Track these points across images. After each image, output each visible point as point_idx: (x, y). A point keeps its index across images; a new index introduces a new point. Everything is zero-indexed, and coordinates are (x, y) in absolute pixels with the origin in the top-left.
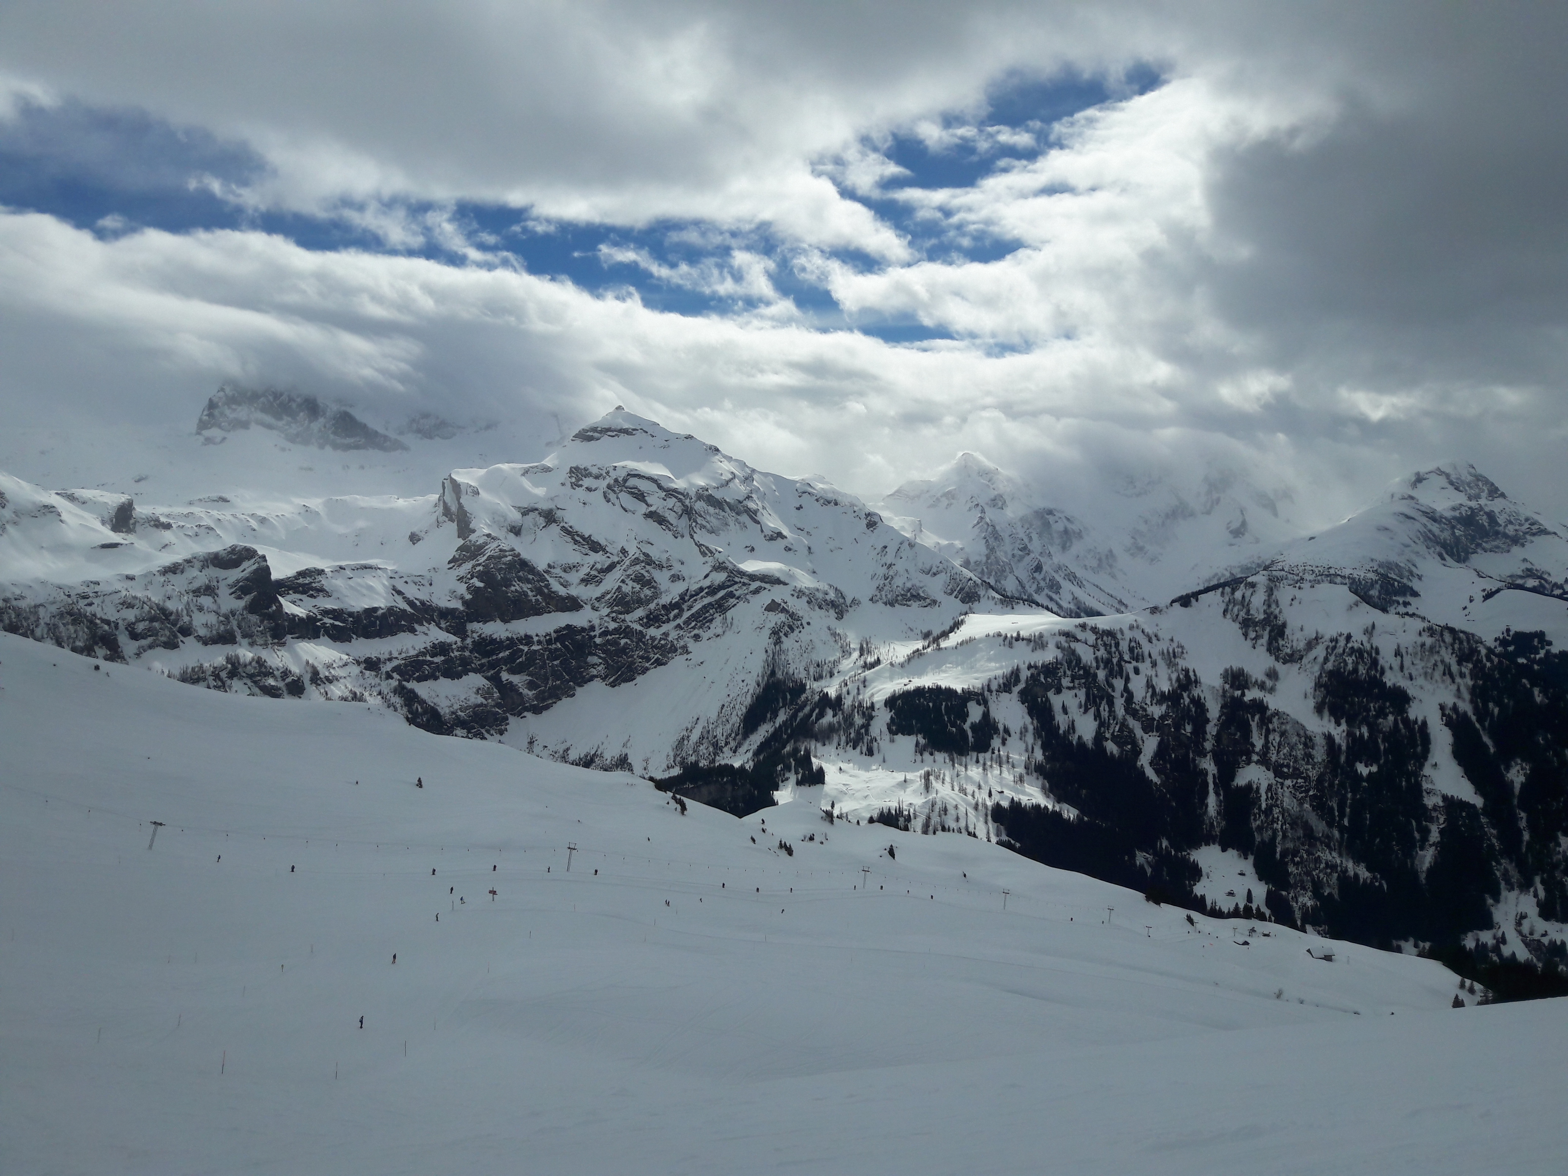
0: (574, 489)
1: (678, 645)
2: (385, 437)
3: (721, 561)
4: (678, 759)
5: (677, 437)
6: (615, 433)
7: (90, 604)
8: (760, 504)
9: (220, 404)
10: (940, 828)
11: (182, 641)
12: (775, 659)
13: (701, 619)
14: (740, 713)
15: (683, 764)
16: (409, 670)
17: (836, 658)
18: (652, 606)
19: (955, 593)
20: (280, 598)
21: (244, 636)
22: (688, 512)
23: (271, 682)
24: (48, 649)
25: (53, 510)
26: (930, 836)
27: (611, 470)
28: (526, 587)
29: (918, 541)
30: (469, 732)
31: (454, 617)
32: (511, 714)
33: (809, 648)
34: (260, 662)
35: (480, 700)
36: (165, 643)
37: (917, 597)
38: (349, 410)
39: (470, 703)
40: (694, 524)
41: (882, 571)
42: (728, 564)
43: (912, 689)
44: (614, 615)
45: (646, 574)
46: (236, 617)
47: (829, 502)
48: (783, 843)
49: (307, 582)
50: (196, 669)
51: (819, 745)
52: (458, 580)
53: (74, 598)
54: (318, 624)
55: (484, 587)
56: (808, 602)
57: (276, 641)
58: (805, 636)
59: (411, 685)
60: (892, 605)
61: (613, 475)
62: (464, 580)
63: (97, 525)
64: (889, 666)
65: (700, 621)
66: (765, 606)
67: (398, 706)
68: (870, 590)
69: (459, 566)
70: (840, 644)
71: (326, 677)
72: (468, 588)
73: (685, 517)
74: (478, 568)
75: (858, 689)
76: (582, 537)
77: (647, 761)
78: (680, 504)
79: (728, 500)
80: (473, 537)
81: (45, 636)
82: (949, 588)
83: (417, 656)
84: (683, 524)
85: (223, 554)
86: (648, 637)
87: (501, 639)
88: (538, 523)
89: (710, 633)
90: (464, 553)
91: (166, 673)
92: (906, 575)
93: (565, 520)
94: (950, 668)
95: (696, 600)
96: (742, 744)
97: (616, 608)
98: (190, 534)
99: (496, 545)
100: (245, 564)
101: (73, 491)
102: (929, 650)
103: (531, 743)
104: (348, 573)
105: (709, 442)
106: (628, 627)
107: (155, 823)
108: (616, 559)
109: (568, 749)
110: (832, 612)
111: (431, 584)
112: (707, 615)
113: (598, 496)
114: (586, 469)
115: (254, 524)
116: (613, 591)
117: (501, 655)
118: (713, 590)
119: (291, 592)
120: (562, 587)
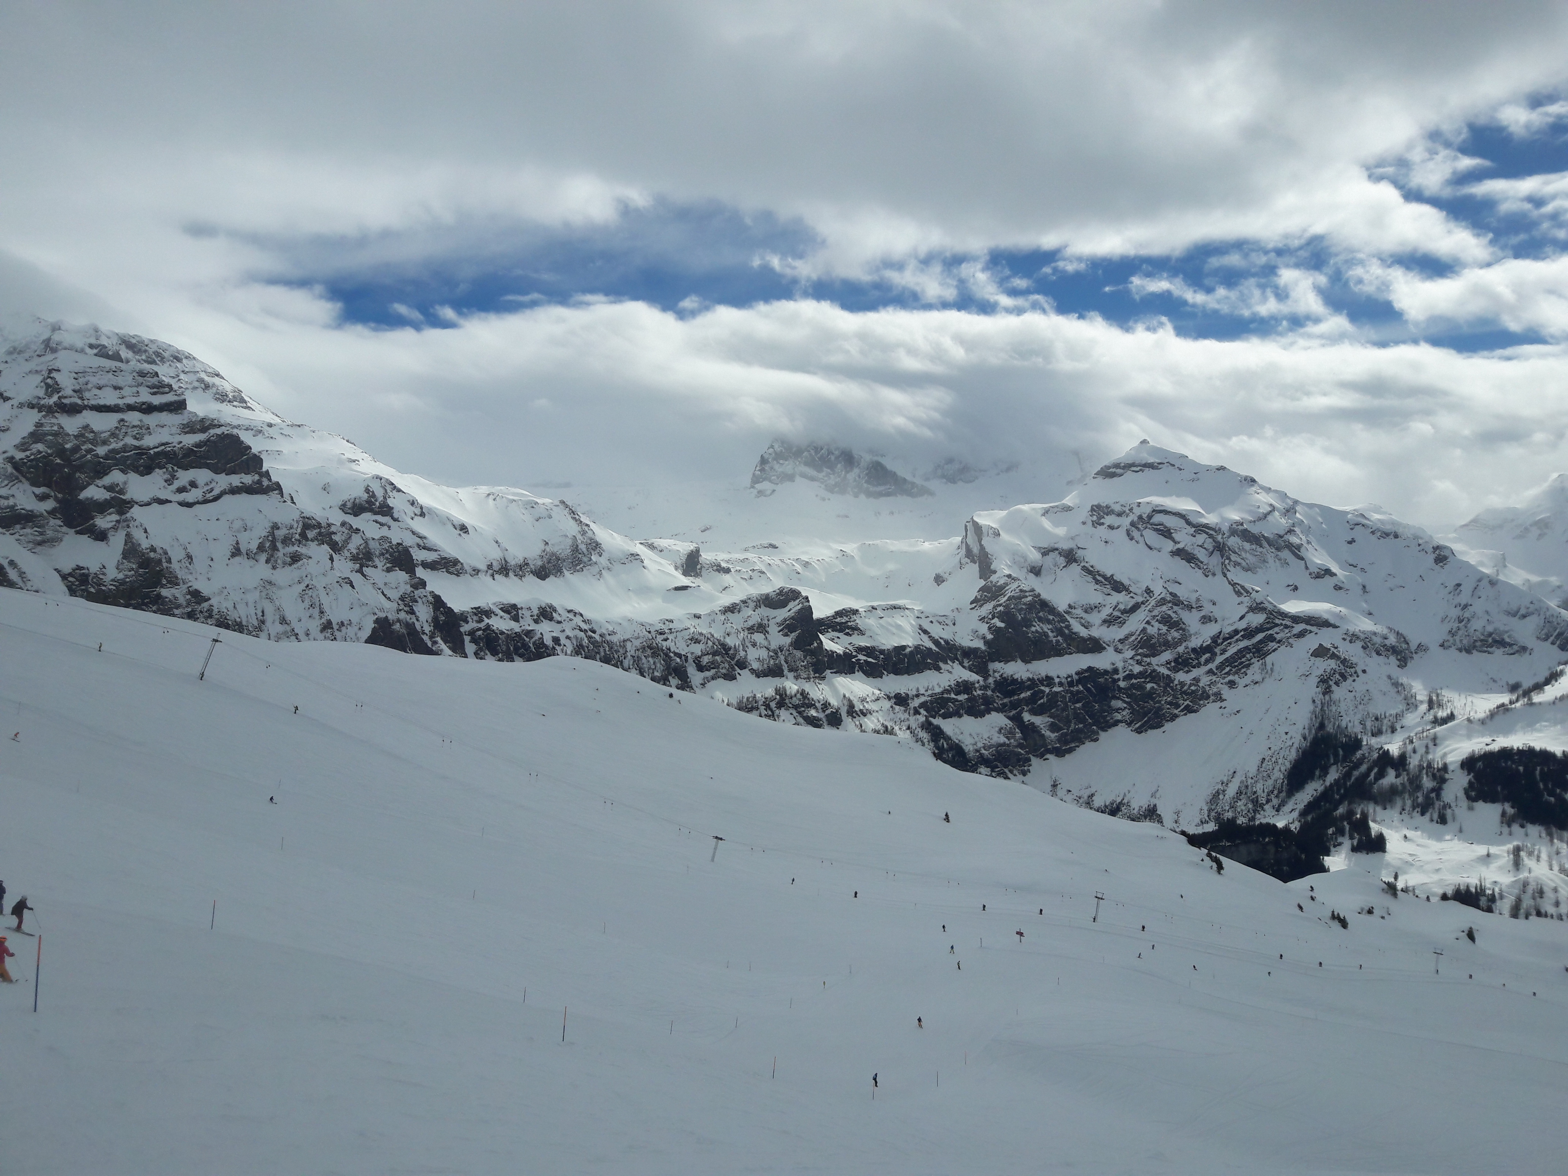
0: (1096, 528)
1: (1211, 692)
2: (913, 484)
3: (1258, 601)
4: (1213, 814)
5: (1208, 469)
6: (1139, 468)
7: (666, 640)
8: (1303, 538)
9: (770, 460)
10: (1534, 913)
11: (739, 674)
12: (1324, 711)
13: (1236, 664)
14: (1283, 769)
15: (1218, 819)
16: (935, 707)
17: (1398, 711)
18: (1181, 649)
19: (1552, 639)
20: (821, 636)
21: (790, 670)
22: (1220, 548)
23: (813, 713)
24: (633, 676)
25: (637, 557)
26: (1521, 922)
27: (1135, 506)
28: (1046, 628)
29: (1501, 577)
30: (992, 771)
31: (976, 657)
32: (1033, 755)
33: (1366, 699)
34: (804, 694)
35: (1002, 739)
36: (725, 675)
37: (1501, 643)
38: (880, 459)
39: (993, 742)
40: (1227, 561)
41: (1455, 613)
42: (1267, 605)
43: (1497, 749)
44: (1139, 657)
45: (1173, 615)
46: (783, 652)
47: (1387, 535)
48: (1336, 914)
49: (843, 621)
50: (750, 699)
51: (1379, 809)
52: (980, 620)
53: (654, 634)
54: (853, 660)
55: (1005, 627)
56: (1363, 647)
57: (817, 675)
58: (1359, 685)
59: (937, 721)
60: (1468, 651)
61: (1137, 511)
62: (986, 620)
63: (671, 569)
64: (1466, 722)
65: (1235, 666)
66: (1311, 651)
67: (926, 741)
68: (1440, 633)
69: (981, 606)
70: (1403, 695)
71: (860, 710)
72: (989, 628)
73: (1217, 554)
74: (999, 609)
75: (1427, 747)
76: (1104, 577)
77: (1178, 813)
78: (1211, 540)
79: (1266, 535)
80: (994, 578)
81: (631, 667)
82: (1543, 632)
83: (942, 693)
84: (1215, 561)
85: (773, 595)
86: (1176, 682)
87: (1022, 679)
88: (1059, 563)
89: (1247, 680)
90: (985, 594)
91: (726, 702)
92: (1487, 617)
93: (1086, 560)
94: (1546, 726)
95: (1230, 644)
96: (1286, 802)
97: (1140, 651)
98: (746, 578)
99: (1016, 586)
100: (791, 605)
101: (653, 540)
102: (1518, 705)
103: (1055, 786)
104: (880, 612)
105: (1244, 472)
106: (1154, 671)
107: (717, 838)
108: (1140, 599)
109: (1093, 795)
110: (1393, 660)
111: (954, 624)
112: (1243, 660)
113: (1121, 534)
114: (1107, 507)
115: (798, 567)
116: (1138, 633)
117: (1023, 695)
118: (1249, 633)
119: (830, 630)
120: (1083, 628)
